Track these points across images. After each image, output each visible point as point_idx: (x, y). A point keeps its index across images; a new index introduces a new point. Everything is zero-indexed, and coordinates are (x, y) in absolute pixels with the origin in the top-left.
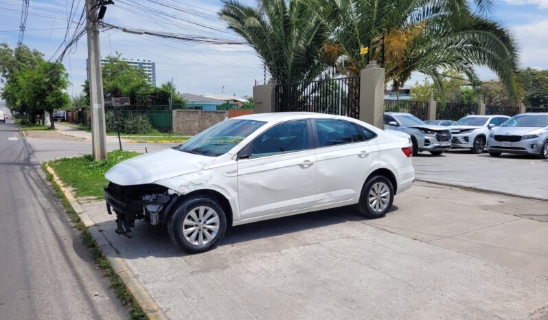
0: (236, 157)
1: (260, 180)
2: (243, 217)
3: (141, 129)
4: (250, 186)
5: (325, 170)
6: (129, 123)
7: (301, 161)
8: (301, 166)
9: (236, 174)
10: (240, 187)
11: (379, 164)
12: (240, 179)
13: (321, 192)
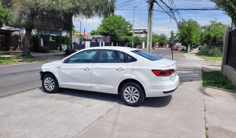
0: (63, 62)
1: (67, 72)
2: (62, 85)
3: (215, 54)
4: (64, 74)
5: (96, 74)
6: (210, 51)
7: (85, 67)
8: (85, 70)
9: (59, 68)
10: (60, 73)
11: (130, 76)
12: (61, 70)
13: (95, 83)
